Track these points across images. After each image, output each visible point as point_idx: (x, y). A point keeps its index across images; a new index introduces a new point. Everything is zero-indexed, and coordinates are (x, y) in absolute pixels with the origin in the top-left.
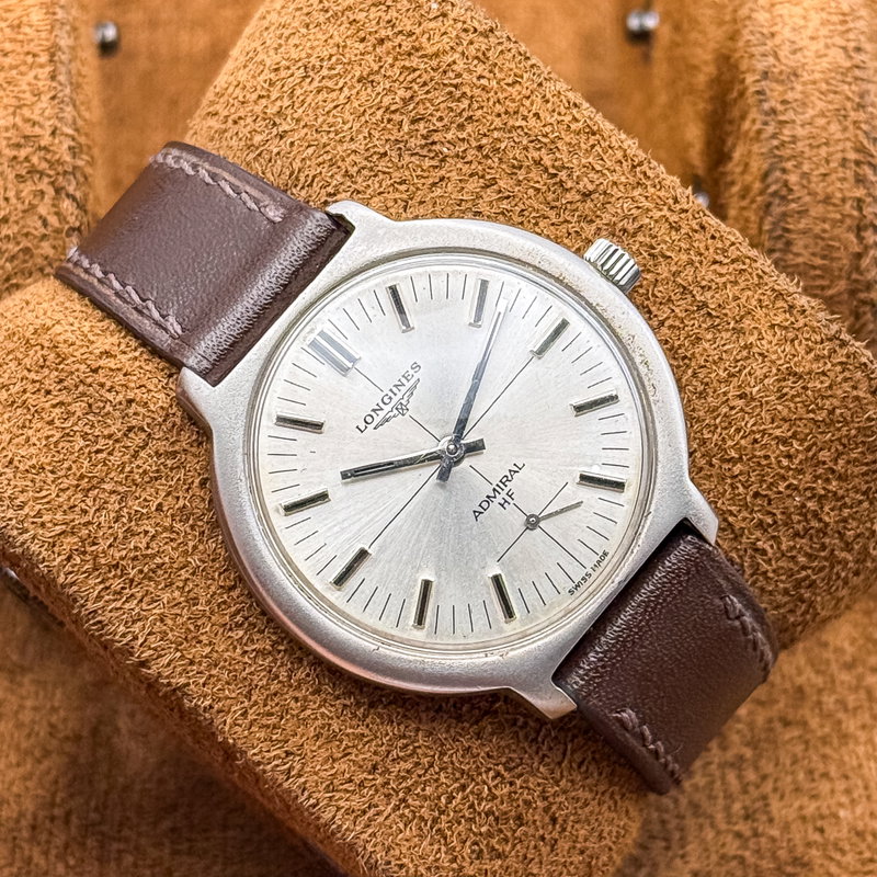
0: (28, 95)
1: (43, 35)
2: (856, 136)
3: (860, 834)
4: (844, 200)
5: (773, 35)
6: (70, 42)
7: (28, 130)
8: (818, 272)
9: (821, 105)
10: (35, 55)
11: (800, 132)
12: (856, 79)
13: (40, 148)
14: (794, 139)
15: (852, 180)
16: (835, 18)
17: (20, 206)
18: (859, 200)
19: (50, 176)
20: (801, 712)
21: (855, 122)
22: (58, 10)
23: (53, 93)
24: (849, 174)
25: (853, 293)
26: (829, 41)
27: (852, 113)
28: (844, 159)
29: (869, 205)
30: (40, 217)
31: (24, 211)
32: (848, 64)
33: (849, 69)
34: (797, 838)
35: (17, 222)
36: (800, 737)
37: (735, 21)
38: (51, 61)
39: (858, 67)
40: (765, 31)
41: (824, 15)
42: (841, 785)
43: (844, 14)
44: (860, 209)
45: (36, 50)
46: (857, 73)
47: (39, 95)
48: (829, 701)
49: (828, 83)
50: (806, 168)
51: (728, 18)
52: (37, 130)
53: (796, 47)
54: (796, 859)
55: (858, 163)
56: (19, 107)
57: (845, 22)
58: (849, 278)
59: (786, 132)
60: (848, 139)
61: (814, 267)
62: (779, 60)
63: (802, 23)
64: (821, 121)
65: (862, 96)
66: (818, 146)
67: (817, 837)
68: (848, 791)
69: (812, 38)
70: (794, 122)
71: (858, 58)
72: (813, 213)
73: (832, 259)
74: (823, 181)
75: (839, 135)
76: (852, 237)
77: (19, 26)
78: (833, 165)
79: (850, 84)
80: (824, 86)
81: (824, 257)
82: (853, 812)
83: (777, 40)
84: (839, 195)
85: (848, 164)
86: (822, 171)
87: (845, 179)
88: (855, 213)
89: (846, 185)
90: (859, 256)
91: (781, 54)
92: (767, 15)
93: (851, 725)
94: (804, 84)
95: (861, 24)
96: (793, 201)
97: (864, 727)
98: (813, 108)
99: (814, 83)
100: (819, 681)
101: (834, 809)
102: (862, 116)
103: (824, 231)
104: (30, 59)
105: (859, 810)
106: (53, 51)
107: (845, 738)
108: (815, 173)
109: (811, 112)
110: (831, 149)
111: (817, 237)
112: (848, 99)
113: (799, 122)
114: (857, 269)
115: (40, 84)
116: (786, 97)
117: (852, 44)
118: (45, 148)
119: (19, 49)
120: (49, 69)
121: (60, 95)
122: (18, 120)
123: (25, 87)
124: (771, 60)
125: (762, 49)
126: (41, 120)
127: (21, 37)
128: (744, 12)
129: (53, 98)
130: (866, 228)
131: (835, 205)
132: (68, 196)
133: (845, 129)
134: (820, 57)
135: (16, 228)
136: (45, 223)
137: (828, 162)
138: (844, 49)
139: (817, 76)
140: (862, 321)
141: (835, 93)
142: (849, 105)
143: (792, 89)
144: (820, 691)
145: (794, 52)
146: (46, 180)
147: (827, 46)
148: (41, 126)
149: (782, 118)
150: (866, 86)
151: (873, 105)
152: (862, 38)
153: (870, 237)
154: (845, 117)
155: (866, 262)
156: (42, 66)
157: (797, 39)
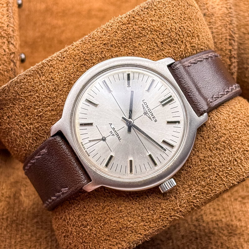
0: (0, 15)
2: (230, 32)
4: (226, 50)
5: (207, 4)
7: (1, 25)
9: (220, 23)
10: (2, 4)
11: (214, 31)
13: (4, 30)
15: (228, 44)
18: (230, 50)
19: (6, 38)
21: (229, 28)
23: (8, 15)
24: (228, 43)
27: (228, 26)
28: (226, 38)
29: (233, 51)
30: (4, 49)
32: (227, 12)
33: (228, 14)
38: (7, 6)
39: (230, 13)
40: (205, 3)
44: (230, 52)
45: (3, 3)
46: (230, 15)
47: (4, 15)
49: (222, 17)
52: (3, 25)
53: (213, 7)
55: (230, 40)
57: (227, 1)
60: (227, 33)
62: (208, 11)
64: (220, 28)
65: (231, 21)
66: (219, 35)
69: (218, 5)
70: (212, 28)
71: (230, 10)
74: (220, 44)
75: (225, 32)
76: (228, 60)
78: (223, 40)
79: (228, 18)
80: (221, 18)
83: (208, 5)
84: (225, 48)
85: (227, 40)
86: (220, 41)
87: (226, 44)
88: (229, 53)
89: (227, 46)
90: (230, 65)
91: (209, 9)
94: (215, 17)
95: (231, 1)
98: (218, 24)
99: (218, 17)
102: (231, 26)
106: (7, 3)
108: (218, 42)
109: (217, 25)
110: (223, 36)
112: (227, 22)
113: (214, 28)
114: (230, 69)
115: (4, 12)
116: (210, 21)
117: (228, 7)
118: (5, 30)
120: (6, 8)
121: (9, 15)
124: (206, 11)
125: (204, 8)
126: (4, 22)
129: (8, 16)
130: (232, 57)
131: (223, 51)
132: (11, 43)
133: (226, 30)
134: (220, 10)
136: (5, 51)
137: (222, 39)
138: (226, 8)
139: (219, 15)
141: (224, 20)
142: (228, 23)
143: (212, 19)
145: (213, 9)
146: (5, 39)
147: (222, 7)
148: (4, 24)
150: (232, 18)
151: (234, 24)
152: (231, 5)
153: (233, 60)
154: (226, 27)
155: (232, 67)
156: (4, 7)
157: (213, 5)
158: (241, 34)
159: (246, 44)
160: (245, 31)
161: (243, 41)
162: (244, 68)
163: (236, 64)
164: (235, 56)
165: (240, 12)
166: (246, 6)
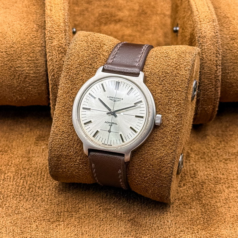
0: (61, 38)
1: (63, 27)
2: (216, 48)
3: (215, 178)
4: (214, 60)
5: (201, 29)
6: (68, 29)
7: (61, 45)
8: (209, 74)
9: (210, 42)
10: (62, 31)
11: (206, 47)
12: (216, 38)
13: (63, 48)
14: (205, 49)
15: (215, 57)
16: (213, 27)
17: (59, 59)
18: (217, 60)
19: (64, 53)
20: (204, 156)
21: (216, 46)
22: (66, 23)
24: (215, 55)
25: (215, 78)
26: (211, 31)
27: (216, 44)
28: (214, 53)
29: (218, 61)
30: (63, 61)
31: (60, 60)
32: (215, 35)
33: (215, 36)
34: (203, 178)
35: (58, 62)
36: (204, 161)
37: (194, 27)
38: (65, 32)
41: (211, 26)
42: (212, 169)
43: (214, 26)
44: (217, 62)
45: (62, 30)
46: (217, 37)
47: (63, 38)
48: (210, 154)
49: (211, 39)
50: (207, 54)
51: (192, 26)
52: (62, 45)
53: (205, 32)
54: (203, 182)
55: (216, 53)
56: (59, 41)
57: (215, 27)
58: (214, 75)
59: (203, 47)
60: (215, 49)
61: (208, 73)
63: (206, 27)
64: (210, 46)
65: (217, 41)
66: (209, 50)
67: (207, 178)
68: (213, 170)
69: (208, 30)
70: (205, 45)
71: (217, 34)
72: (208, 62)
73: (211, 71)
75: (213, 48)
76: (215, 67)
77: (59, 26)
78: (212, 54)
79: (215, 39)
80: (210, 39)
81: (210, 71)
82: (214, 174)
83: (202, 30)
84: (213, 59)
86: (210, 55)
88: (216, 63)
89: (214, 57)
90: (216, 71)
91: (202, 33)
92: (200, 26)
93: (214, 159)
94: (207, 38)
95: (217, 28)
96: (204, 60)
97: (216, 159)
99: (209, 38)
100: (208, 151)
101: (210, 173)
102: (217, 45)
103: (210, 66)
104: (61, 32)
105: (215, 174)
106: (65, 30)
107: (212, 161)
108: (209, 55)
109: (208, 44)
110: (211, 51)
111: (208, 67)
112: (215, 41)
114: (216, 73)
115: (63, 36)
116: (203, 41)
117: (216, 31)
118: (64, 48)
119: (59, 30)
120: (64, 34)
122: (59, 43)
123: (60, 37)
124: (201, 34)
125: (199, 32)
126: (63, 43)
127: (59, 28)
128: (196, 25)
129: (65, 39)
130: (218, 66)
131: (212, 61)
133: (214, 47)
134: (209, 34)
135: (58, 63)
137: (211, 53)
138: (214, 32)
139: (209, 37)
140: (217, 83)
141: (212, 40)
142: (215, 43)
143: (204, 39)
144: (208, 153)
145: (205, 33)
146: (64, 54)
147: (211, 32)
148: (63, 44)
149: (202, 45)
150: (218, 39)
151: (219, 43)
152: (218, 30)
153: (218, 67)
154: (214, 45)
155: (217, 72)
156: (63, 33)
157: (205, 30)
158: (224, 50)
159: (228, 56)
160: (227, 48)
161: (226, 54)
162: (226, 73)
163: (220, 70)
164: (220, 64)
165: (224, 35)
166: (228, 31)
